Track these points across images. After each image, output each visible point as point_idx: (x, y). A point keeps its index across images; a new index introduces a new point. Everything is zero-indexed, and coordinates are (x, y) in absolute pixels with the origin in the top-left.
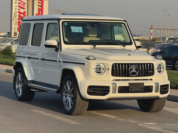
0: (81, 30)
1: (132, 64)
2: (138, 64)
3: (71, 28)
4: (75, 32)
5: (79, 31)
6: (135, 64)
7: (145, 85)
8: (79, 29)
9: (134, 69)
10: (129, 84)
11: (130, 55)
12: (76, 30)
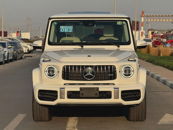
0: (72, 30)
1: (86, 66)
2: (96, 66)
3: (60, 28)
4: (63, 31)
5: (69, 30)
6: (91, 66)
7: (100, 90)
8: (68, 29)
10: (81, 89)
11: (90, 56)
12: (65, 29)
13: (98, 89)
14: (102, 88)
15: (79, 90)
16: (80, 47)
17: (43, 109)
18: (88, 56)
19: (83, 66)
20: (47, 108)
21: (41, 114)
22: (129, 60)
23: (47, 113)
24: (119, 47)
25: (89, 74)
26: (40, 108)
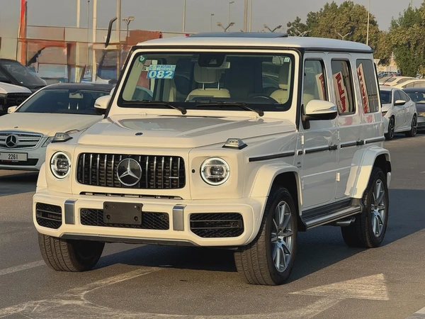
0: (171, 73)
1: (125, 156)
2: (144, 157)
3: (150, 69)
4: (154, 77)
5: (165, 74)
6: (134, 157)
7: (144, 209)
8: (165, 71)
9: (129, 169)
10: (106, 204)
11: (141, 134)
12: (159, 73)
13: (140, 206)
14: (150, 206)
15: (101, 207)
16: (179, 113)
17: (57, 244)
18: (137, 134)
19: (117, 156)
20: (66, 243)
21: (54, 255)
22: (224, 147)
23: (68, 254)
24: (261, 114)
25: (129, 173)
26: (50, 242)
